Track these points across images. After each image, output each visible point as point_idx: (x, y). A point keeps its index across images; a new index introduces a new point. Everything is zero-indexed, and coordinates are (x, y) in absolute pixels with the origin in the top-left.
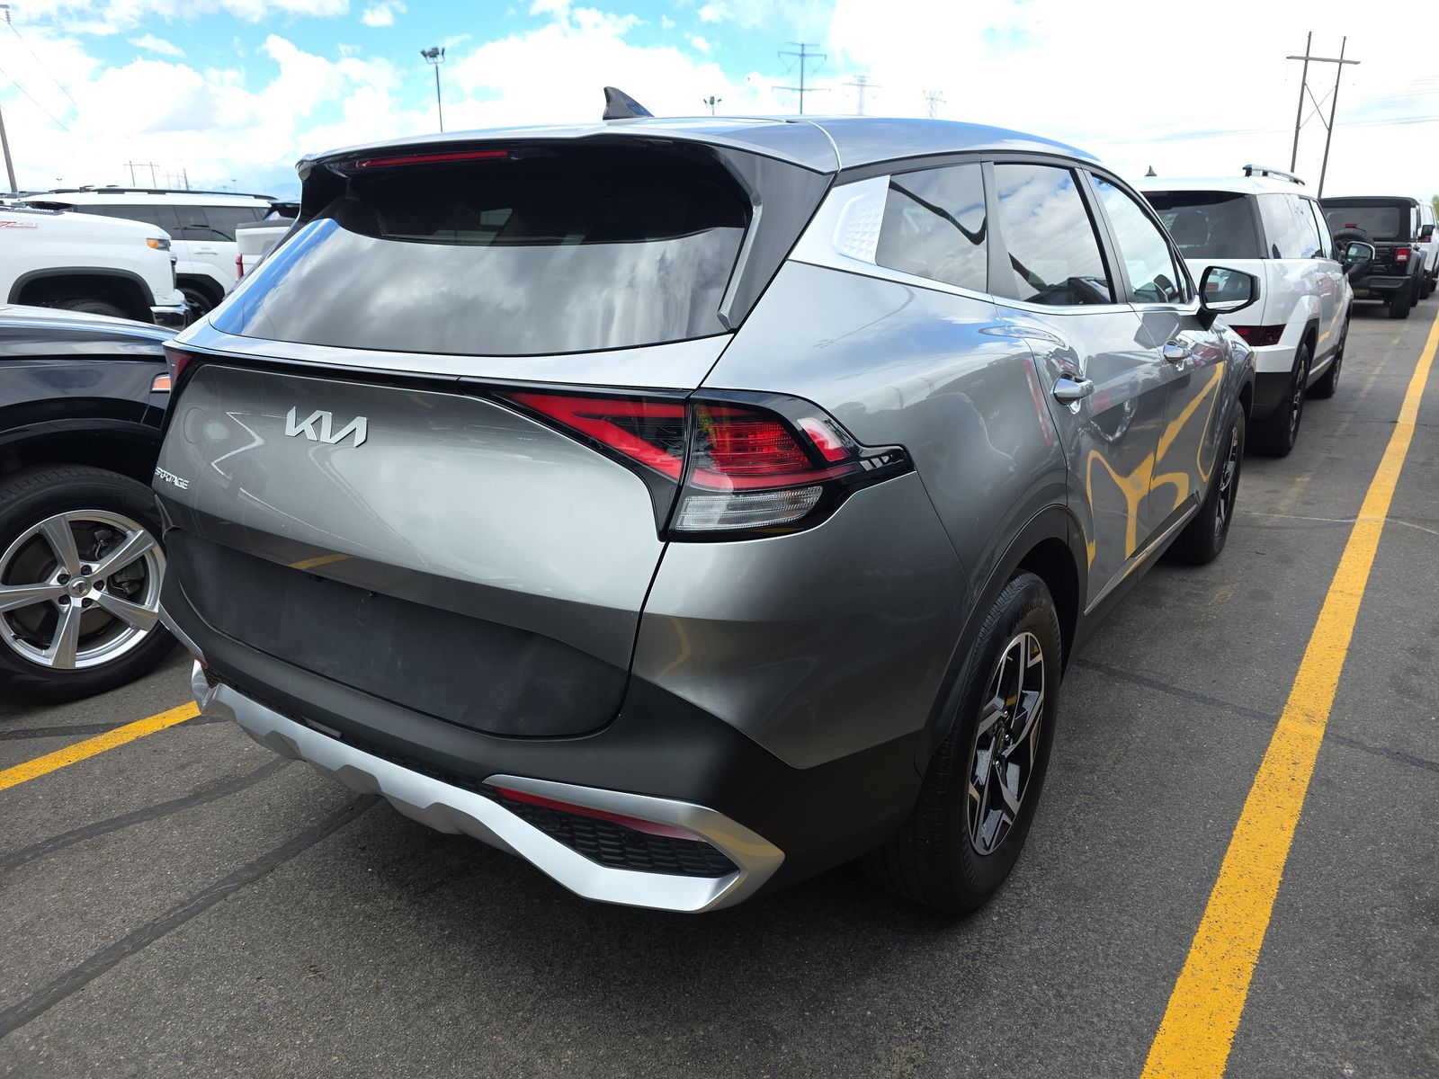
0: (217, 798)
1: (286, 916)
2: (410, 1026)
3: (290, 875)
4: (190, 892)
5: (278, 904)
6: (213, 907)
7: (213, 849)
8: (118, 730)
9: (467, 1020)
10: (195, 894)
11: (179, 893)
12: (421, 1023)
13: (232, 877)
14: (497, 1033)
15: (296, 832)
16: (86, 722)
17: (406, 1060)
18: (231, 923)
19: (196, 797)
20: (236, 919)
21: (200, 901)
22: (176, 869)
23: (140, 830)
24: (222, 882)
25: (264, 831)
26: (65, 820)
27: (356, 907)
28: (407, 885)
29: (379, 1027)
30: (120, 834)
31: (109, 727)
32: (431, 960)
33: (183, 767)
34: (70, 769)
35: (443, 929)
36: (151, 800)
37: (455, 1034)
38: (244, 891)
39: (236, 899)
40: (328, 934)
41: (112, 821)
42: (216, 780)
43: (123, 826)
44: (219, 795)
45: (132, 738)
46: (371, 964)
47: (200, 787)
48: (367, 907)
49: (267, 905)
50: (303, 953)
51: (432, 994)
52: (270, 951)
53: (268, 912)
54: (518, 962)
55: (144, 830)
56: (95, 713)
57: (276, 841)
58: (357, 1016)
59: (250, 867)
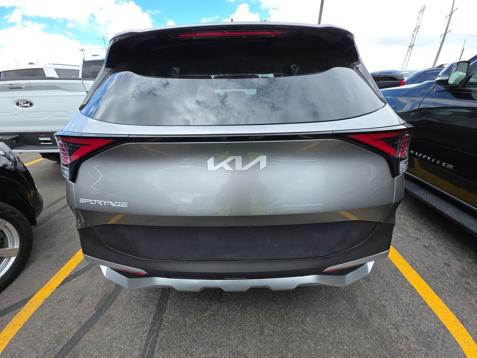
0: (110, 306)
1: (187, 333)
2: (265, 343)
3: (171, 318)
4: (140, 349)
5: (179, 331)
6: (156, 349)
7: (131, 326)
8: (31, 301)
9: (277, 329)
10: (143, 348)
11: (136, 352)
12: (267, 339)
13: (151, 331)
14: (287, 327)
15: (156, 301)
16: (11, 304)
17: (277, 354)
18: (170, 350)
19: (100, 311)
20: (170, 347)
21: (148, 349)
22: (124, 343)
23: (89, 337)
24: (149, 337)
25: (144, 307)
26: (46, 353)
27: (206, 315)
28: (212, 298)
29: (258, 350)
30: (80, 344)
31: (24, 302)
32: (247, 317)
33: (80, 301)
34: (24, 328)
35: (239, 306)
36: (80, 322)
37: (279, 335)
38: (161, 334)
39: (162, 339)
40: (208, 330)
41: (70, 342)
42: (101, 299)
43: (79, 340)
44: (109, 304)
45: (43, 301)
46: (232, 331)
47: (97, 305)
48: (209, 313)
49: (176, 334)
50: (208, 343)
51: (259, 328)
52: (196, 350)
53: (179, 336)
54: (268, 302)
55: (90, 336)
56: (11, 298)
57: (152, 308)
58: (248, 351)
59: (153, 324)
